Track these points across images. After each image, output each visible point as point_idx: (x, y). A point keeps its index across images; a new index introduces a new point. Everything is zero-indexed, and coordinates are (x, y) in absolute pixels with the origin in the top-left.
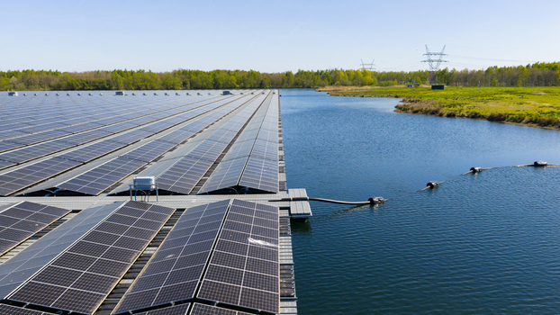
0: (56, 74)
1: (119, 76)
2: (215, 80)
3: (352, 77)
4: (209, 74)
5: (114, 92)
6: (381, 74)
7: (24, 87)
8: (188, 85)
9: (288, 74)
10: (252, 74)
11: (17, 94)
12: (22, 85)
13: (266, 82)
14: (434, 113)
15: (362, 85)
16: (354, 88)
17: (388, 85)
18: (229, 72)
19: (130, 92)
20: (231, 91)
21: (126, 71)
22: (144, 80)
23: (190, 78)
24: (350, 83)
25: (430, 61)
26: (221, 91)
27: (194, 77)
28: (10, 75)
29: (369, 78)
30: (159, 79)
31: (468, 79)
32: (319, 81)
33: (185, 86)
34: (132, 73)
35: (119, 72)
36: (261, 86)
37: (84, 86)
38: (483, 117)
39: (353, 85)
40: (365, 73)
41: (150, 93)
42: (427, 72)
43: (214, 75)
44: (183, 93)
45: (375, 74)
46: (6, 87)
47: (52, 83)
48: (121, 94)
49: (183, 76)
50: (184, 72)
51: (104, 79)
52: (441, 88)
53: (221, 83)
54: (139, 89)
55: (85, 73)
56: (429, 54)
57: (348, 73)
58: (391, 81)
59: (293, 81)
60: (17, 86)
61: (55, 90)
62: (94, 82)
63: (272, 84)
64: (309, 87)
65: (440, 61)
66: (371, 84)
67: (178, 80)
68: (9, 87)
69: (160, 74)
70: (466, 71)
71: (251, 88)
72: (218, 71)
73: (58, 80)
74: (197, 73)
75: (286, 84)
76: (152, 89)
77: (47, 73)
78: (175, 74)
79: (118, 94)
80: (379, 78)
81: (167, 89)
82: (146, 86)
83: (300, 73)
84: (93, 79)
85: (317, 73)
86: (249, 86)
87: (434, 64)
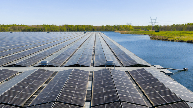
0: (24, 26)
1: (45, 27)
2: (78, 28)
3: (125, 28)
4: (75, 26)
5: (47, 32)
6: (135, 27)
7: (13, 30)
8: (69, 30)
9: (103, 26)
10: (90, 26)
11: (13, 33)
12: (12, 30)
13: (95, 29)
14: (166, 40)
15: (129, 30)
16: (127, 31)
17: (138, 30)
18: (82, 26)
19: (52, 32)
20: (87, 32)
21: (47, 25)
22: (54, 28)
23: (69, 27)
24: (125, 29)
25: (152, 22)
26: (83, 32)
27: (70, 27)
28: (8, 26)
29: (131, 28)
30: (59, 28)
31: (166, 28)
32: (113, 29)
33: (67, 30)
34: (49, 26)
35: (45, 25)
36: (93, 30)
37: (34, 30)
38: (185, 41)
39: (126, 30)
40: (130, 26)
41: (55, 33)
42: (151, 26)
43: (77, 27)
44: (66, 33)
45: (133, 27)
46: (7, 30)
47: (23, 29)
48: (49, 33)
49: (67, 27)
50: (67, 26)
51: (40, 28)
52: (158, 31)
53: (80, 29)
54: (52, 31)
55: (32, 26)
56: (151, 20)
57: (124, 26)
58: (139, 29)
59: (104, 29)
60: (10, 30)
61: (23, 31)
62: (37, 29)
63: (97, 30)
64: (110, 31)
65: (155, 22)
66: (132, 30)
67: (65, 28)
68: (8, 30)
69: (59, 26)
70: (165, 26)
71: (90, 31)
72: (79, 25)
73: (24, 28)
74: (71, 26)
75: (102, 30)
76: (56, 31)
77: (21, 26)
78: (64, 26)
79: (48, 33)
80: (134, 28)
81: (61, 31)
82: (54, 30)
83: (107, 26)
84: (36, 28)
85: (113, 26)
86: (89, 30)
87: (153, 23)
